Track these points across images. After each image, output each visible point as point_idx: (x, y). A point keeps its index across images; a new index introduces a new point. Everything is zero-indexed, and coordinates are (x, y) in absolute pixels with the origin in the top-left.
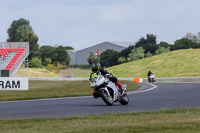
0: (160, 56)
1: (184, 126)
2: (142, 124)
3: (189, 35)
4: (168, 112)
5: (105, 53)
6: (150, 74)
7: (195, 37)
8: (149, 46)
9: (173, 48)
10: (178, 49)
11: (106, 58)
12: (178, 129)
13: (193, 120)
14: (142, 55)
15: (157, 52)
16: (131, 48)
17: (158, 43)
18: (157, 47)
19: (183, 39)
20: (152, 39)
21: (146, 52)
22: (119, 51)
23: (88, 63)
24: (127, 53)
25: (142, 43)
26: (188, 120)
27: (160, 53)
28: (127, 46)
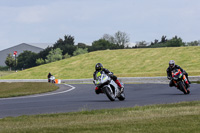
0: (78, 57)
1: (102, 126)
2: (61, 125)
3: (106, 36)
4: (86, 113)
5: (23, 55)
6: (50, 76)
7: (112, 38)
8: (67, 47)
9: (91, 49)
10: (95, 50)
11: (24, 59)
12: (97, 129)
13: (111, 121)
14: (60, 56)
15: (74, 53)
16: (49, 49)
17: (76, 44)
18: (74, 49)
19: (100, 41)
20: (70, 40)
21: (64, 54)
22: (37, 52)
23: (5, 65)
24: (44, 55)
25: (60, 44)
26: (106, 121)
27: (78, 54)
28: (45, 48)
